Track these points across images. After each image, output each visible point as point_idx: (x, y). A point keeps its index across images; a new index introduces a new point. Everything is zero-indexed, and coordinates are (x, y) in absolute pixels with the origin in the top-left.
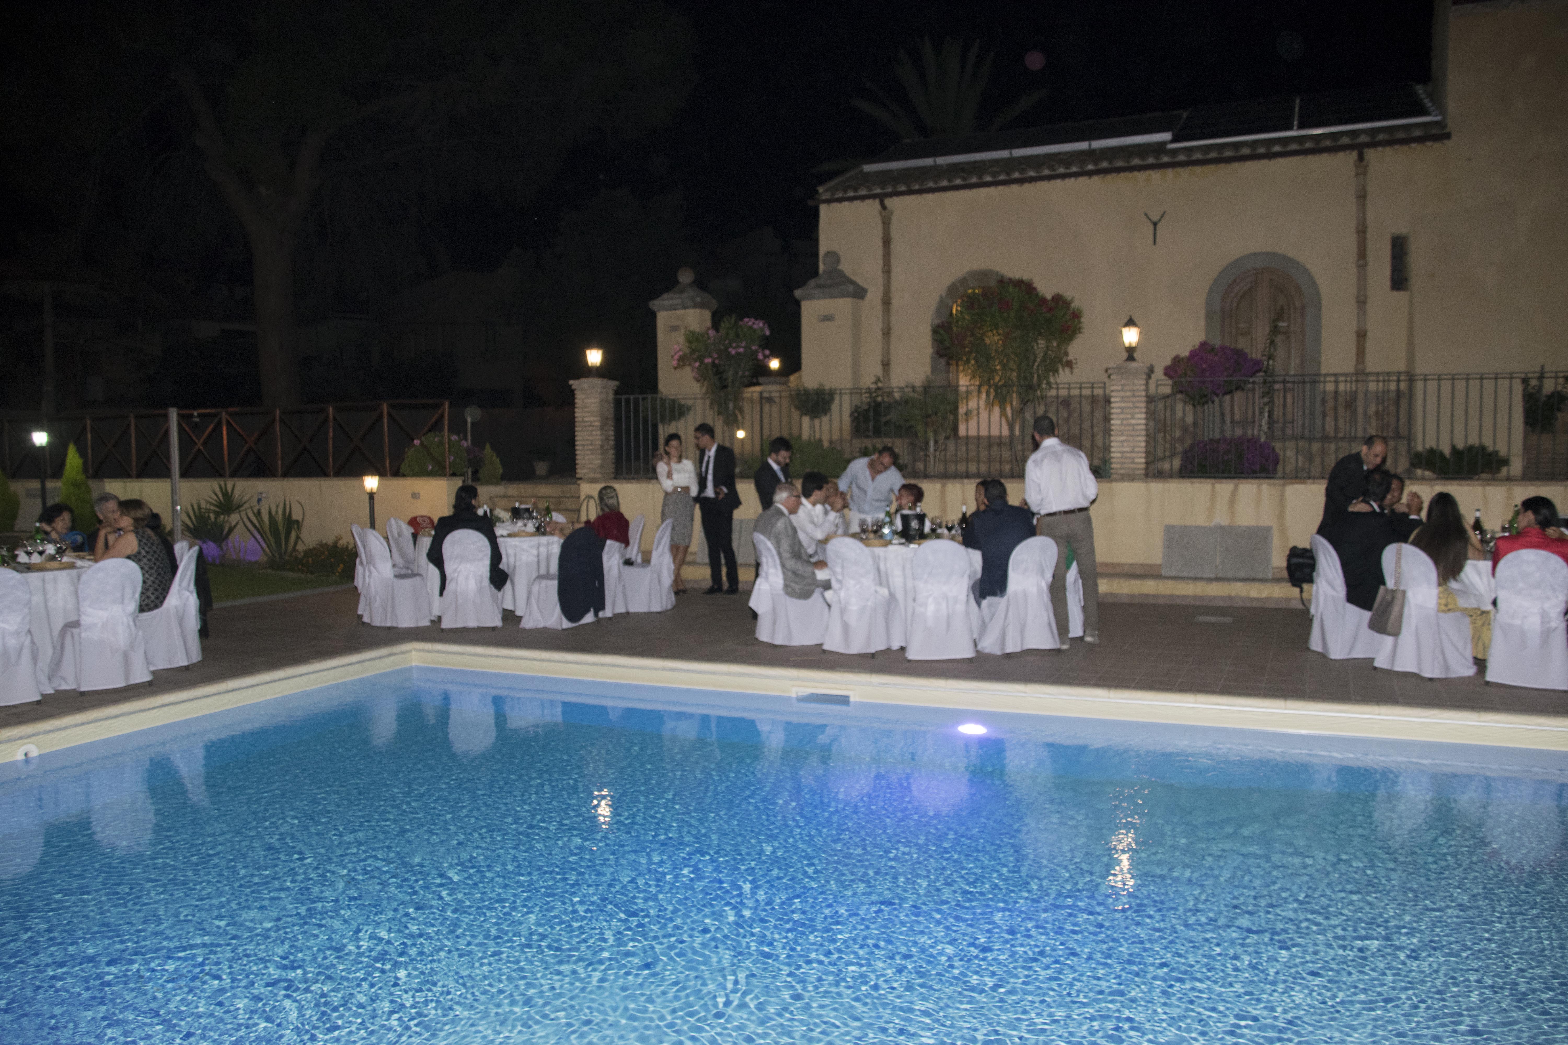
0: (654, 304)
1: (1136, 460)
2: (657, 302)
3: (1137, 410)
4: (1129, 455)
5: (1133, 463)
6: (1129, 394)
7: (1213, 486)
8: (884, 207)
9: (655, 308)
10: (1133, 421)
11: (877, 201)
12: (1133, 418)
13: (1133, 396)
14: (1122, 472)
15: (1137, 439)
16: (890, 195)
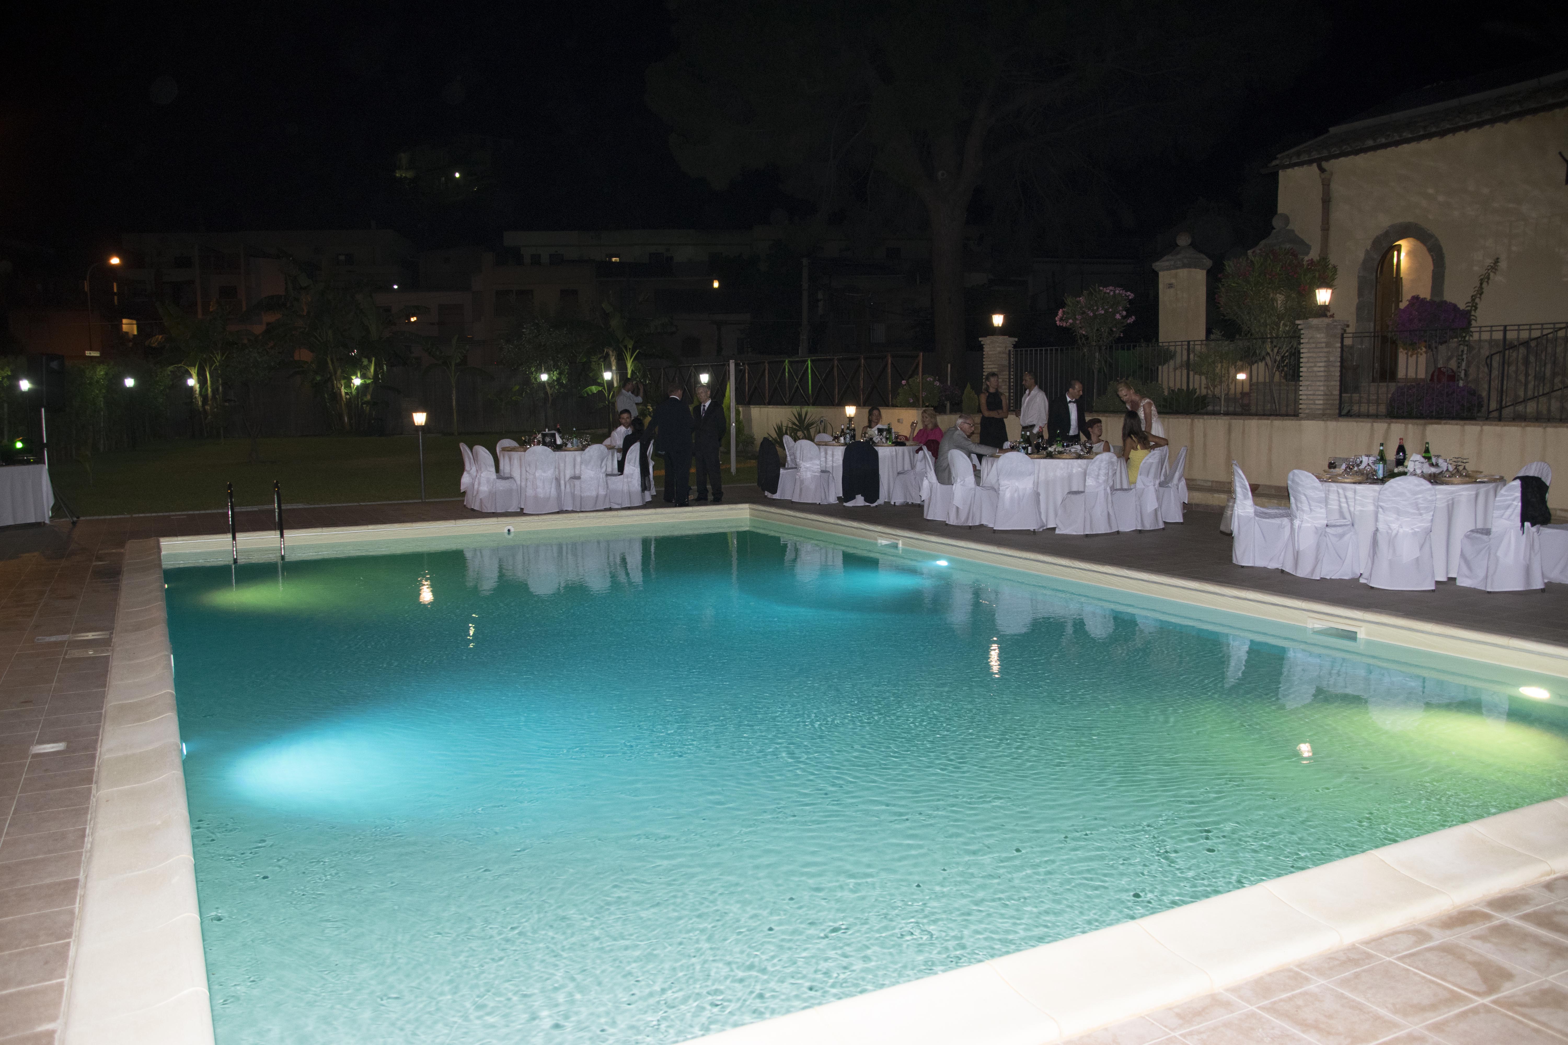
0: (1157, 265)
1: (1317, 402)
2: (1158, 263)
3: (1319, 360)
4: (1311, 397)
5: (1315, 404)
6: (1313, 345)
7: (1372, 425)
8: (1322, 170)
9: (1156, 269)
10: (1316, 369)
11: (1315, 165)
12: (1315, 366)
13: (1316, 348)
14: (1307, 411)
15: (1318, 383)
16: (1327, 159)
